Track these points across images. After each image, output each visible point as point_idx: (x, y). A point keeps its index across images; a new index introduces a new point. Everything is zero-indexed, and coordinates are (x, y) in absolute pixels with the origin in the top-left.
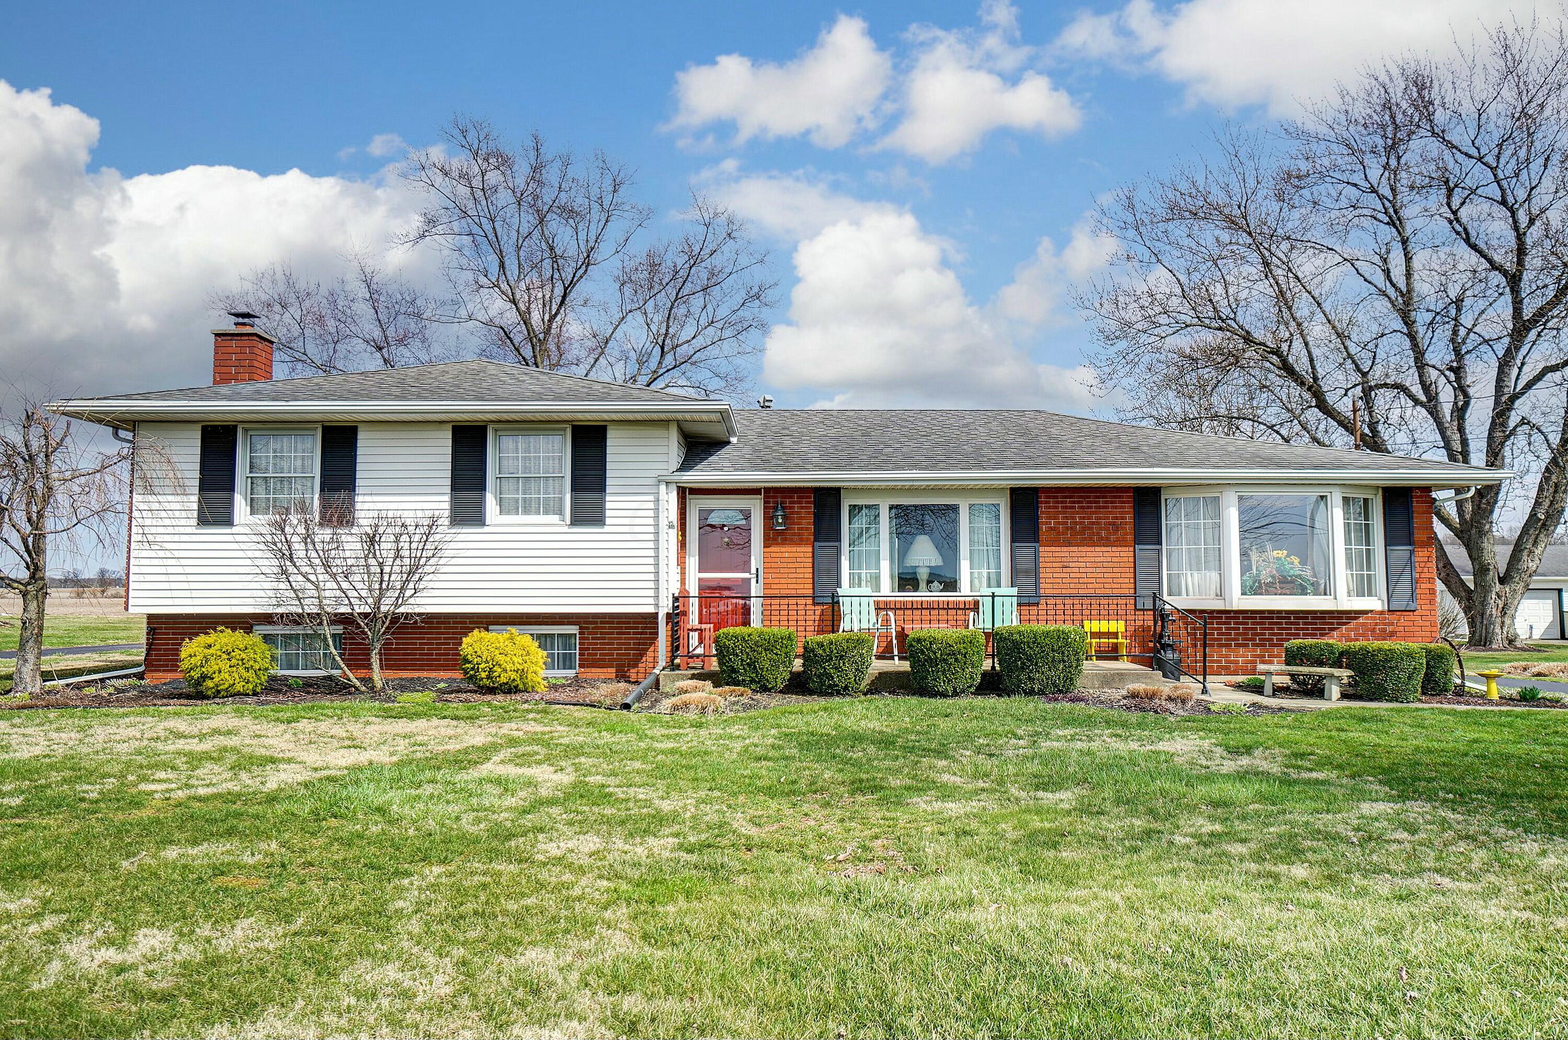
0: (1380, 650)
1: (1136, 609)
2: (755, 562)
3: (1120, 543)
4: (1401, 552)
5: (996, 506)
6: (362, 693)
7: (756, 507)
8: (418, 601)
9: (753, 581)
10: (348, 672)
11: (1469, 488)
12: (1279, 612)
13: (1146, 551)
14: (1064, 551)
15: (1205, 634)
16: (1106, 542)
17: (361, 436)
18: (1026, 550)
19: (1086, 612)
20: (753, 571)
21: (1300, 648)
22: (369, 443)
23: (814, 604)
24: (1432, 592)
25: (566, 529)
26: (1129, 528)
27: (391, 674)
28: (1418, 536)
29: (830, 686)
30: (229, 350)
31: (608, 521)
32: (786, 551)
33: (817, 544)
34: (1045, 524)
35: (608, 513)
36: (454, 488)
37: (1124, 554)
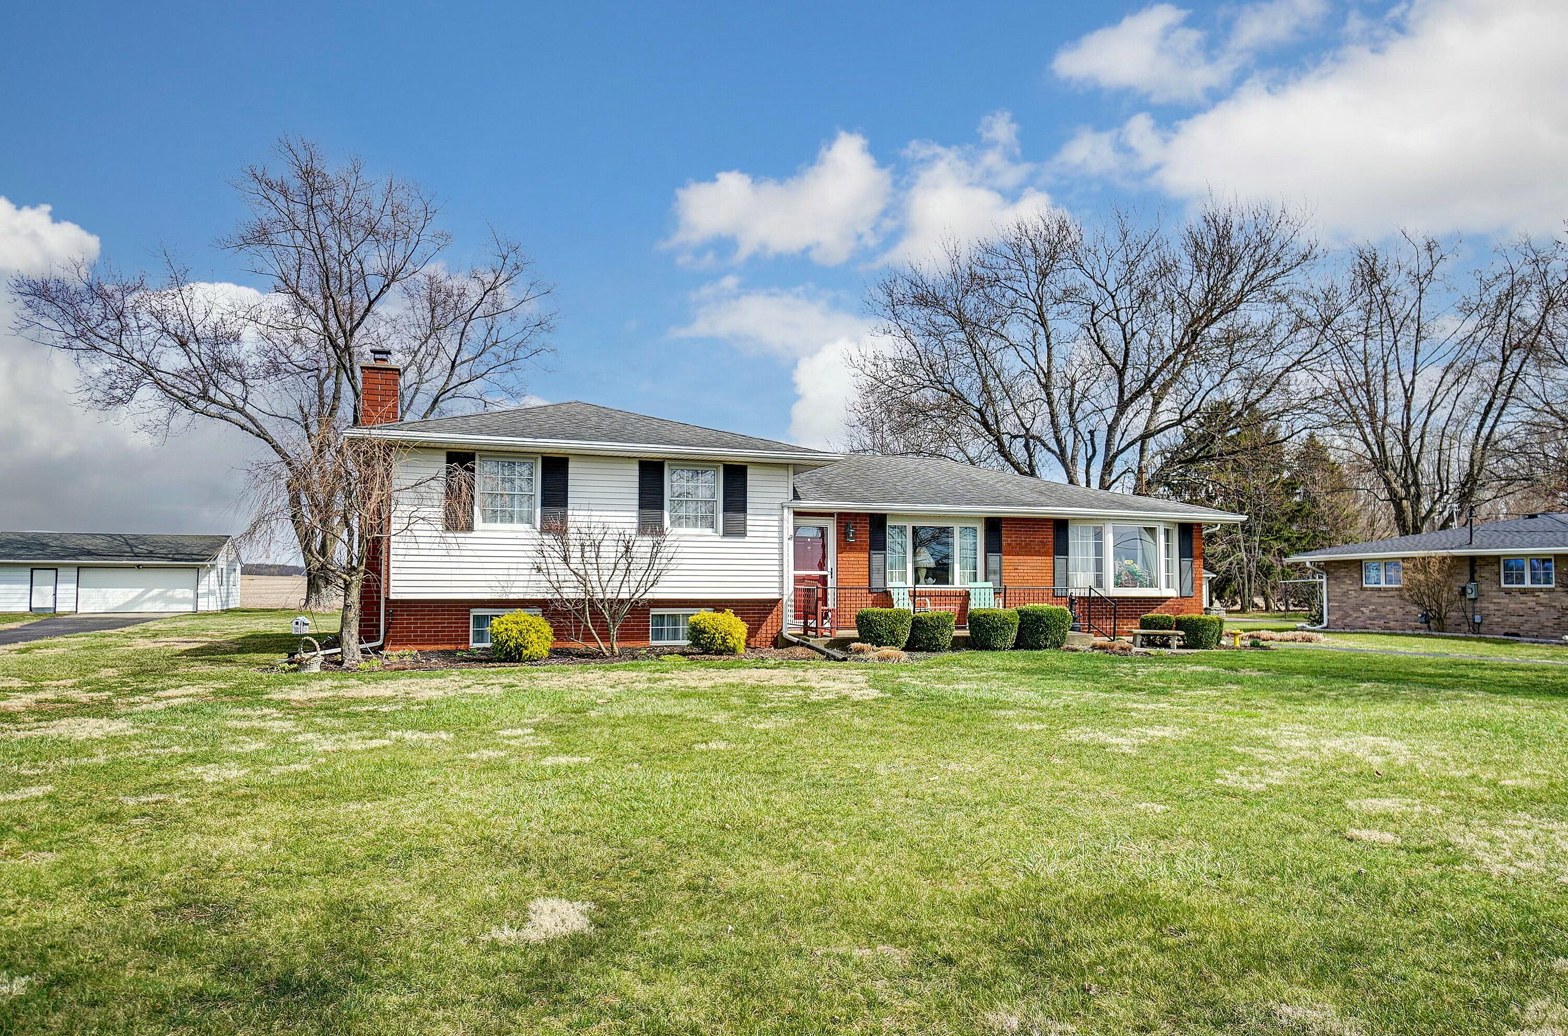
0: (1199, 620)
1: (1054, 596)
2: (831, 563)
3: (1045, 554)
4: (1186, 562)
5: (975, 530)
6: (607, 657)
7: (831, 526)
8: (658, 590)
9: (829, 577)
10: (601, 644)
11: (1216, 525)
12: (1128, 598)
13: (1060, 560)
14: (1016, 559)
15: (1115, 612)
16: (1038, 554)
17: (571, 465)
18: (994, 559)
19: (1027, 598)
20: (829, 570)
21: (1152, 619)
22: (577, 471)
23: (870, 592)
24: (1201, 585)
25: (719, 539)
26: (1051, 545)
27: (623, 644)
28: (1196, 552)
29: (935, 646)
30: (376, 381)
31: (749, 534)
32: (852, 556)
33: (872, 552)
34: (1005, 541)
35: (748, 528)
36: (641, 506)
37: (1049, 560)
